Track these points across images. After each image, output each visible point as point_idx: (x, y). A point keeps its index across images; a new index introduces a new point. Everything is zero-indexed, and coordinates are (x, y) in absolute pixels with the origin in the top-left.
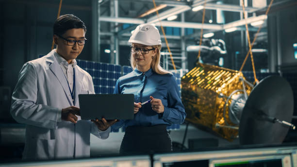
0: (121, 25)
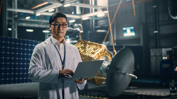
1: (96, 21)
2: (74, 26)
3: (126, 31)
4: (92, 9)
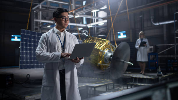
1: (98, 29)
2: (82, 32)
3: (120, 34)
4: (95, 20)
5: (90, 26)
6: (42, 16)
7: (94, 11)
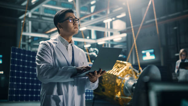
0: (33, 38)
1: (112, 45)
2: (90, 51)
3: (145, 54)
4: (108, 33)
5: (101, 42)
6: (33, 27)
7: (107, 21)
